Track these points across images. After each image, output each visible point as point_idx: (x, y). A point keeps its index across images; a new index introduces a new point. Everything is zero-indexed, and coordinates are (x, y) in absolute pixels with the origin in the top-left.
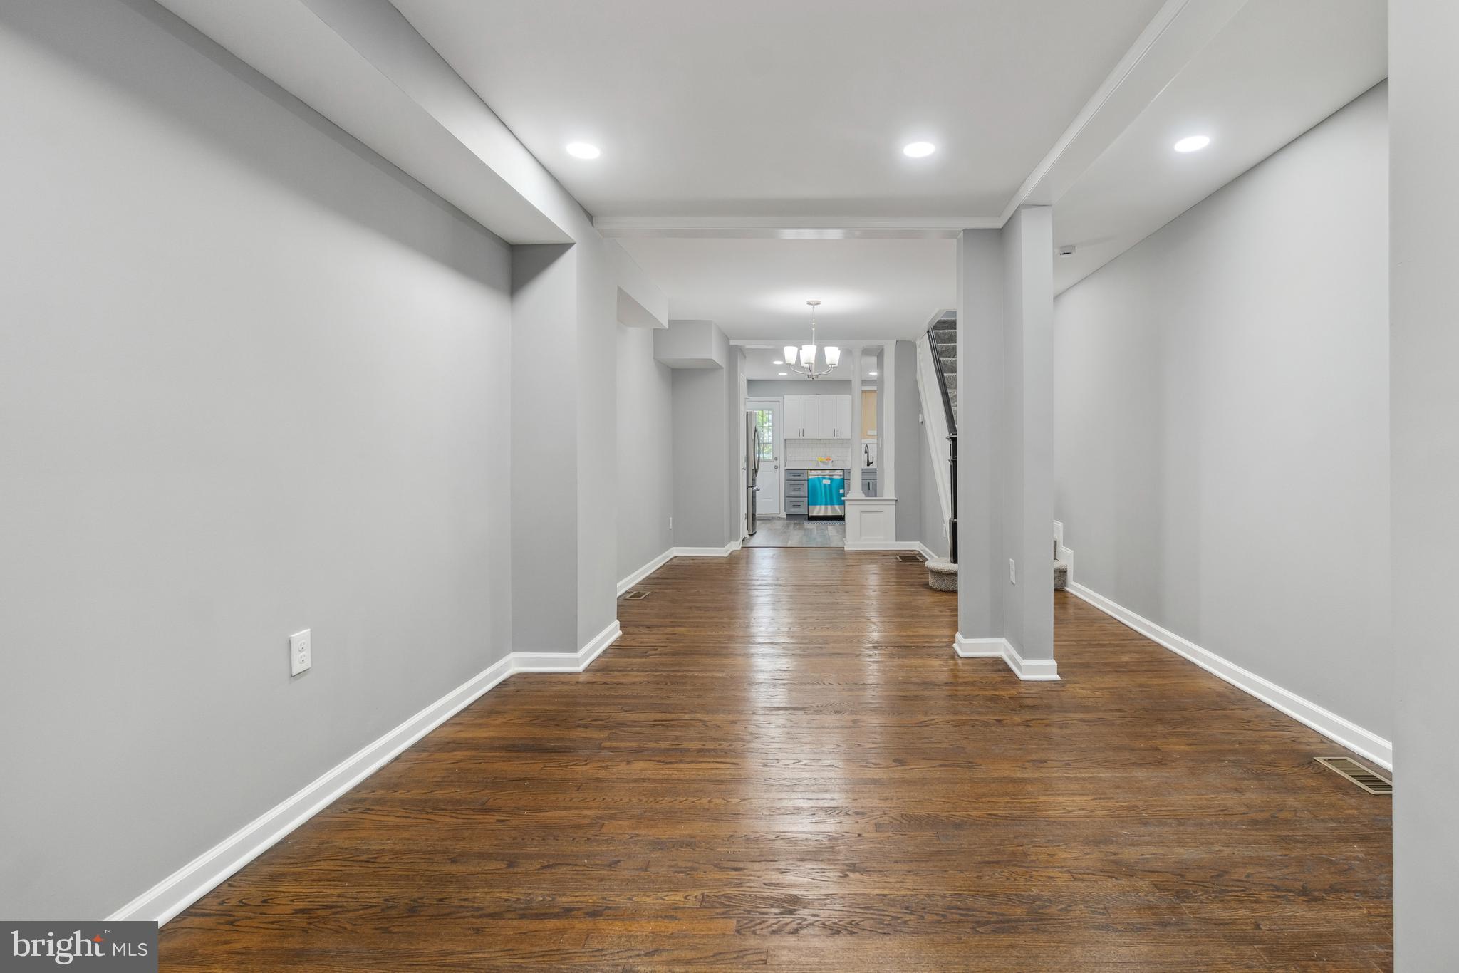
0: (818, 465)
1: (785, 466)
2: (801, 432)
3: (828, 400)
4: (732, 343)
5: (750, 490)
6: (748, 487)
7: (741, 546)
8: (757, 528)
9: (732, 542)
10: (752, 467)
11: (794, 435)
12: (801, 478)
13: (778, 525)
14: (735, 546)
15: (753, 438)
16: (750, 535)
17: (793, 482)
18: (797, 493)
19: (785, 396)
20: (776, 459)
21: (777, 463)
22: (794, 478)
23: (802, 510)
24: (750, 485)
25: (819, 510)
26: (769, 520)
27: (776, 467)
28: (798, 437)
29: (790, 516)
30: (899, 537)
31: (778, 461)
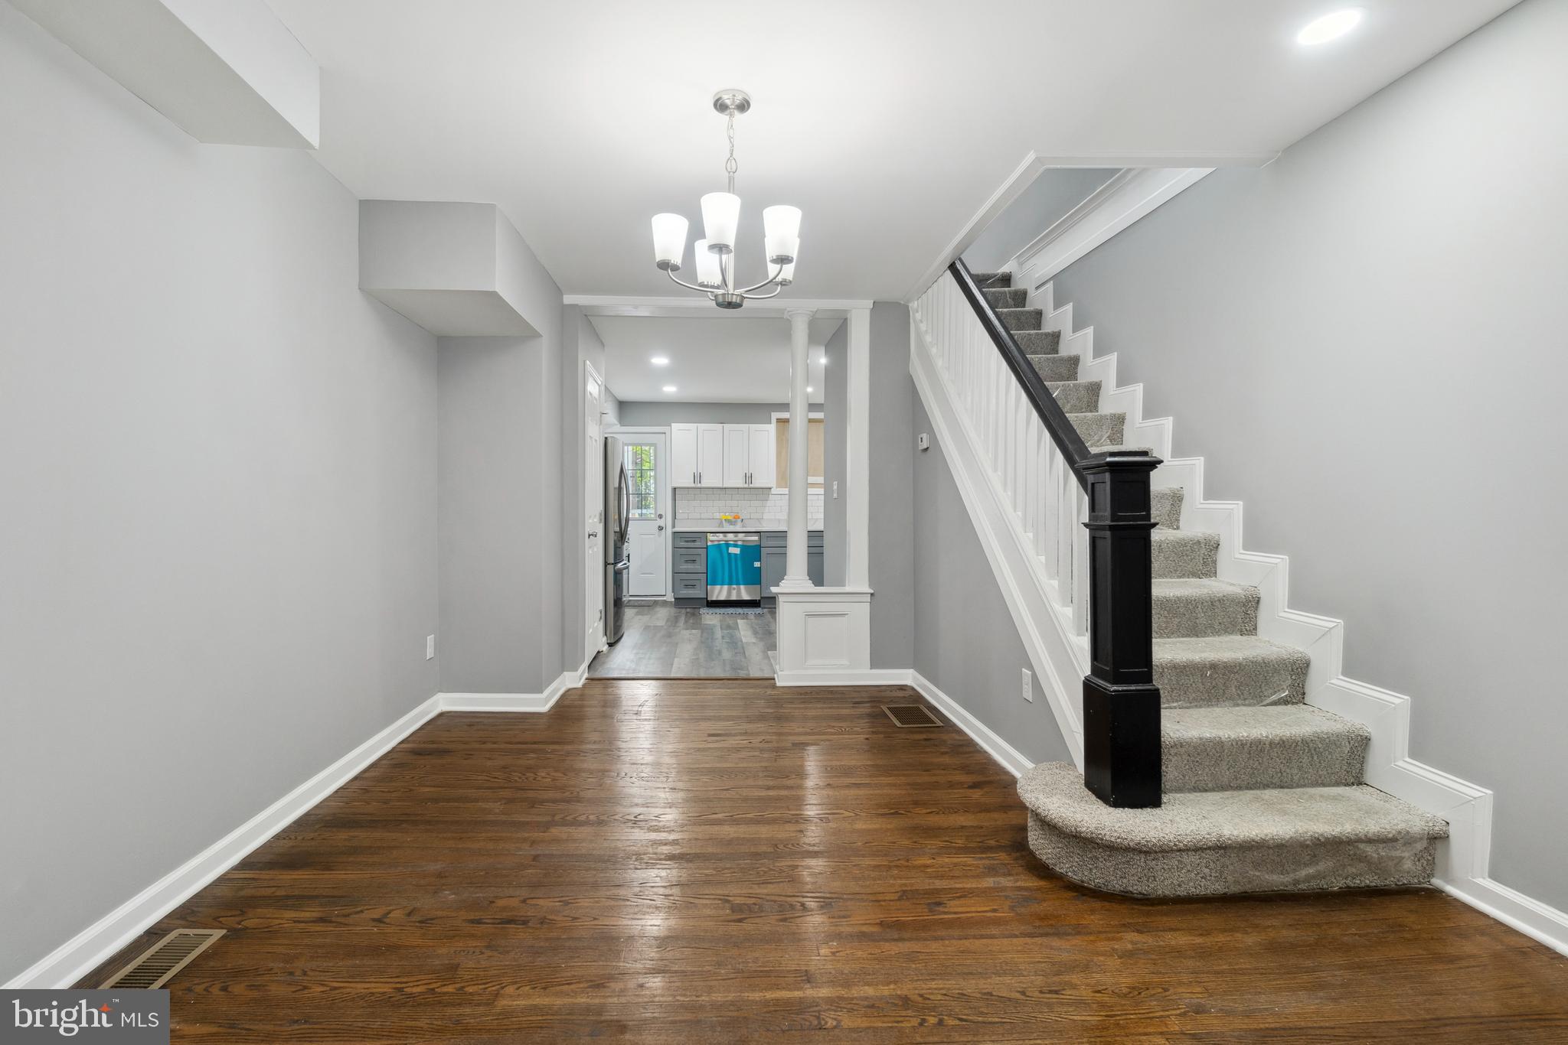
0: (721, 524)
1: (674, 527)
2: (698, 477)
3: (736, 431)
4: (569, 299)
5: (610, 568)
6: (606, 564)
7: (586, 675)
8: (625, 624)
9: (565, 673)
10: (614, 527)
11: (688, 482)
12: (698, 544)
13: (662, 615)
14: (574, 679)
15: (617, 485)
16: (611, 645)
17: (683, 551)
18: (690, 567)
19: (673, 424)
20: (660, 516)
21: (661, 523)
22: (687, 545)
23: (697, 593)
24: (611, 560)
25: (720, 593)
26: (647, 605)
27: (661, 528)
28: (693, 485)
29: (680, 602)
30: (877, 662)
31: (663, 519)
